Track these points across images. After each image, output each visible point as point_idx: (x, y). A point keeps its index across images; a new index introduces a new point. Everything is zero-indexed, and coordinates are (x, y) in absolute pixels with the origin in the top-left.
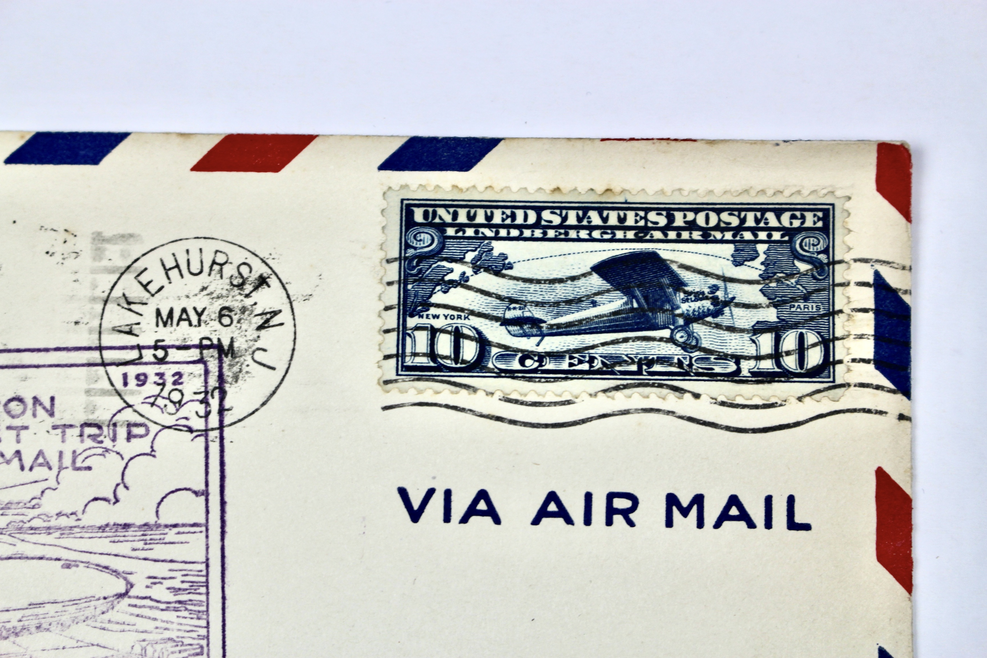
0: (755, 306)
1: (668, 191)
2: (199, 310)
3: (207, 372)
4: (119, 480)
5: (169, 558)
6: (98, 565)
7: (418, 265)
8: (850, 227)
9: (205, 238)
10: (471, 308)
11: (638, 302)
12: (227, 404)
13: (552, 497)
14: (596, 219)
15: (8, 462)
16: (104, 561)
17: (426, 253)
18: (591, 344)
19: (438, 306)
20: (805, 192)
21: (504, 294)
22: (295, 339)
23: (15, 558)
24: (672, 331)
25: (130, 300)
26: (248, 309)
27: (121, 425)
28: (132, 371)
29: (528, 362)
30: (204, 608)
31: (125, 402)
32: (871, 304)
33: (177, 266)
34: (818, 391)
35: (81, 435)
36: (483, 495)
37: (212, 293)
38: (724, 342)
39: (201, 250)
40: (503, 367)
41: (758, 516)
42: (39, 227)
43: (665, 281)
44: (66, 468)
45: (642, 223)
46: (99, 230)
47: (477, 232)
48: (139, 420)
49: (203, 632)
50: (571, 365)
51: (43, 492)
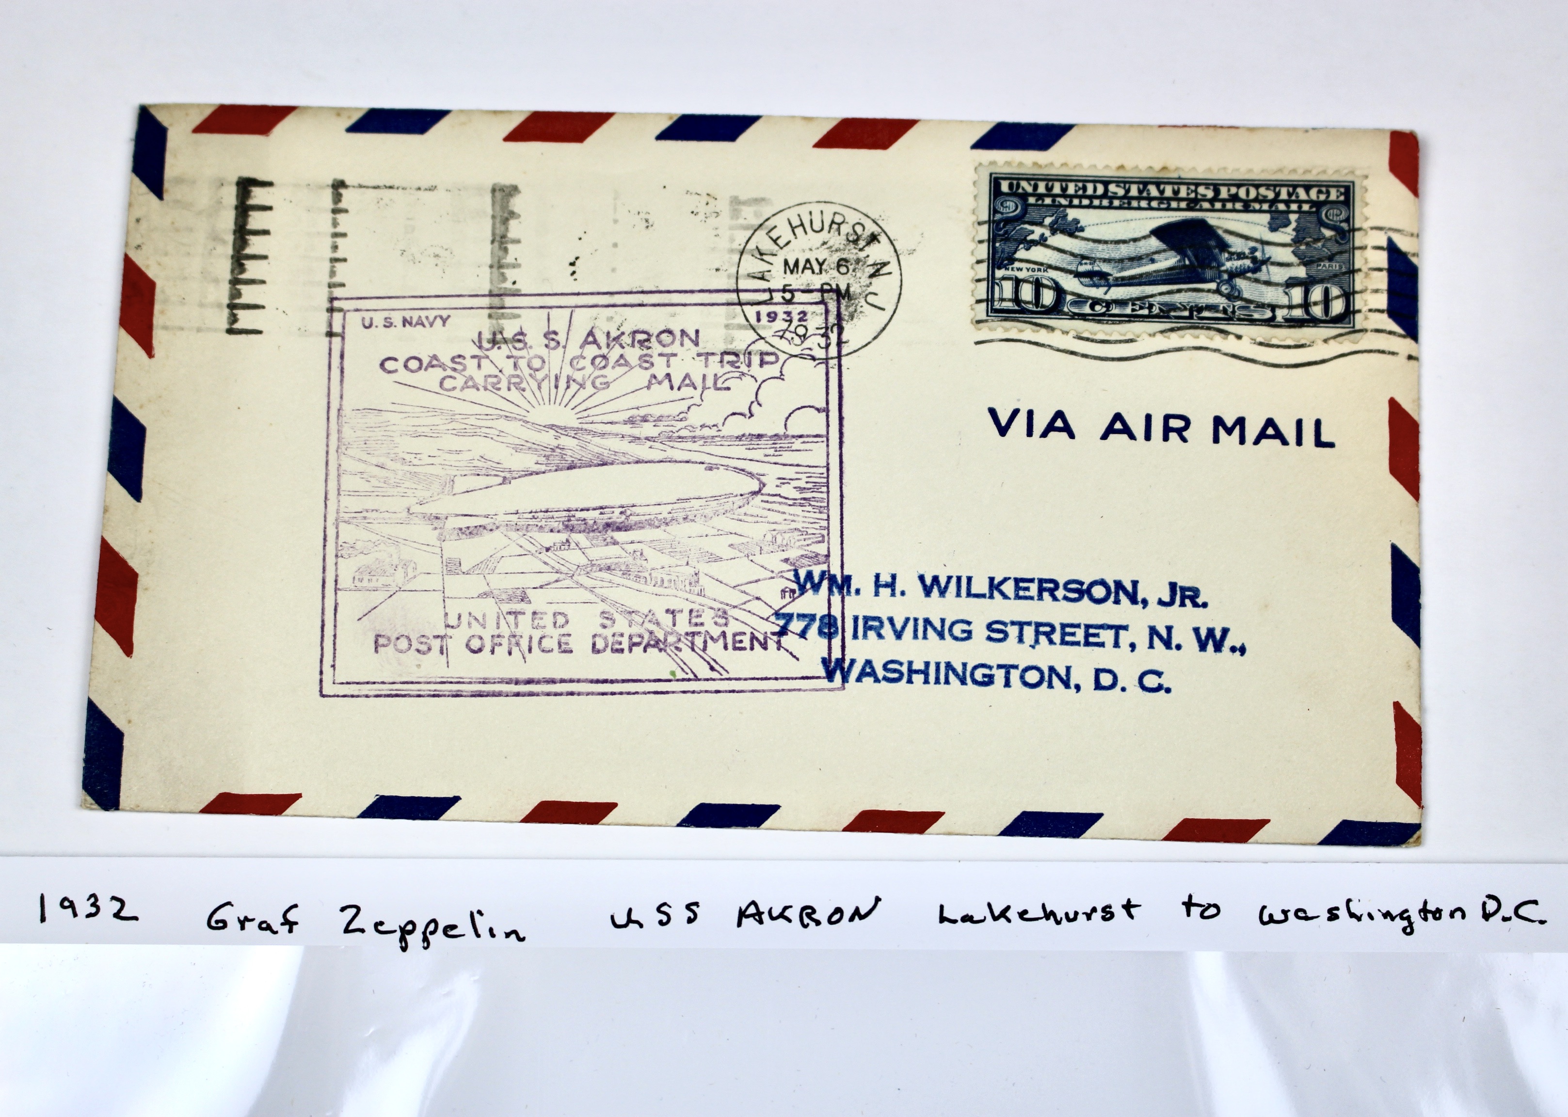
0: (1288, 265)
1: (1215, 169)
2: (821, 261)
3: (827, 312)
4: (754, 399)
5: (796, 463)
6: (735, 468)
7: (1004, 226)
8: (1368, 200)
9: (825, 202)
10: (1049, 263)
11: (1189, 260)
12: (844, 338)
13: (1118, 417)
14: (1154, 191)
15: (660, 383)
16: (741, 464)
17: (1011, 217)
18: (1150, 293)
19: (1021, 261)
20: (1330, 172)
21: (1076, 251)
22: (901, 285)
23: (666, 462)
24: (1218, 284)
25: (762, 252)
26: (862, 261)
27: (755, 354)
28: (764, 310)
29: (1098, 308)
30: (825, 504)
31: (758, 334)
32: (1385, 264)
33: (802, 225)
34: (1341, 335)
35: (721, 362)
36: (1060, 414)
37: (831, 247)
38: (1261, 294)
39: (822, 212)
40: (1076, 311)
41: (1291, 435)
42: (685, 192)
43: (1212, 243)
44: (709, 388)
45: (1193, 195)
46: (736, 194)
47: (1054, 201)
48: (771, 350)
49: (825, 524)
50: (1133, 310)
51: (689, 408)
